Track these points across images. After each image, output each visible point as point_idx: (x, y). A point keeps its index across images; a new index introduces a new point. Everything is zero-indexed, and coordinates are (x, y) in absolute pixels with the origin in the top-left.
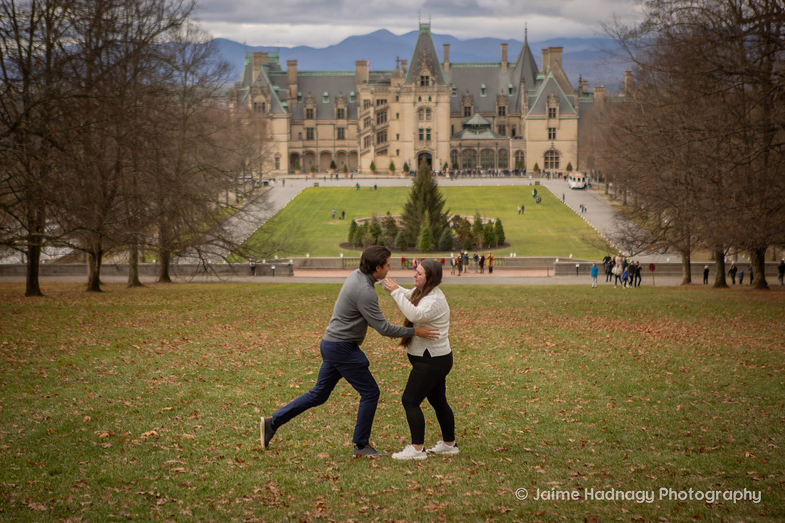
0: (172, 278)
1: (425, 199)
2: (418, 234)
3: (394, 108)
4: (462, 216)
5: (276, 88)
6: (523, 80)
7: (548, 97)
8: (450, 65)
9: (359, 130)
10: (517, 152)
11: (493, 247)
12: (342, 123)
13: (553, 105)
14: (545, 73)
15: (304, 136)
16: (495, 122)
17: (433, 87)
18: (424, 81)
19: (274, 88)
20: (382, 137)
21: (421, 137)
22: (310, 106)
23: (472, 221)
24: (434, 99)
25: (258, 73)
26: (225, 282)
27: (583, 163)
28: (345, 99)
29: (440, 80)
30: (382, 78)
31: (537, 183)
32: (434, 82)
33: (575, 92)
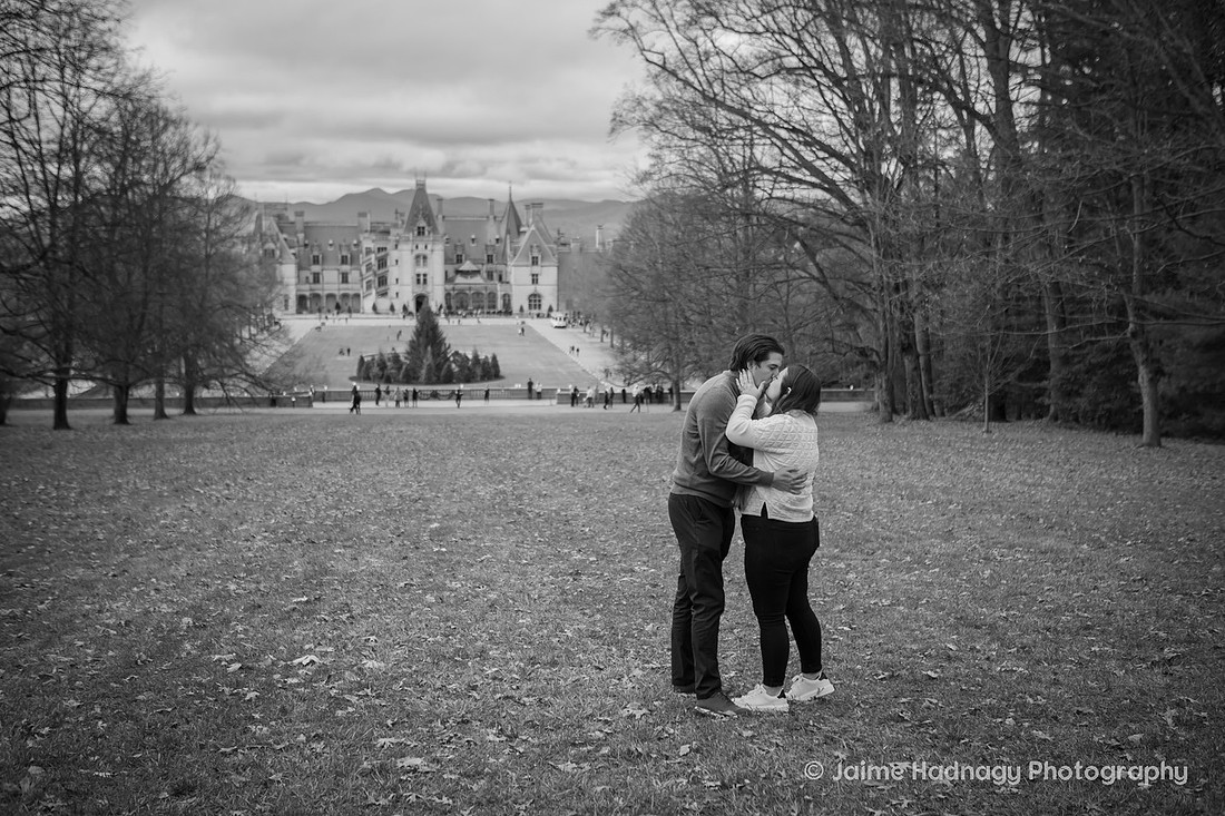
0: (196, 410)
1: (427, 337)
2: (421, 367)
3: (393, 255)
4: (461, 352)
5: (285, 236)
6: (508, 232)
7: (532, 247)
8: (444, 217)
9: (361, 275)
10: (504, 295)
11: (490, 379)
12: (346, 268)
13: (535, 254)
14: (528, 226)
15: (311, 280)
16: (484, 269)
17: (429, 237)
19: (282, 236)
20: (383, 281)
21: (418, 281)
22: (316, 253)
23: (470, 357)
24: (429, 247)
25: (268, 223)
26: (247, 414)
27: (563, 305)
28: (348, 246)
29: (435, 230)
30: (382, 228)
31: (523, 323)
32: (429, 232)
33: (555, 243)
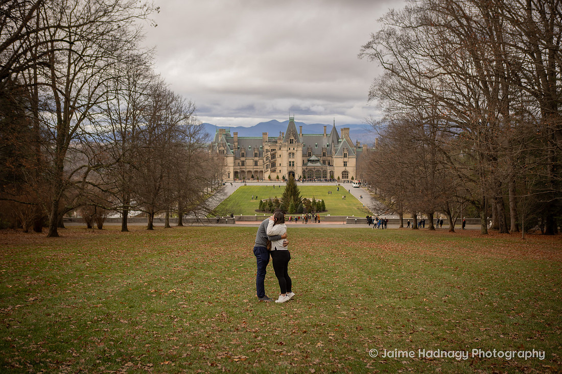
0: (183, 224)
1: (292, 192)
2: (288, 206)
3: (279, 153)
4: (308, 198)
5: (229, 144)
6: (333, 142)
7: (344, 149)
8: (302, 135)
9: (264, 162)
10: (331, 172)
11: (320, 212)
12: (257, 159)
13: (345, 153)
14: (342, 139)
15: (241, 164)
16: (321, 159)
17: (295, 144)
18: (291, 142)
19: (228, 144)
20: (273, 165)
21: (290, 165)
22: (243, 152)
23: (311, 201)
24: (295, 149)
25: (222, 138)
26: (206, 226)
27: (358, 176)
28: (258, 149)
29: (298, 141)
30: (274, 140)
31: (339, 185)
32: (295, 142)
33: (355, 147)
